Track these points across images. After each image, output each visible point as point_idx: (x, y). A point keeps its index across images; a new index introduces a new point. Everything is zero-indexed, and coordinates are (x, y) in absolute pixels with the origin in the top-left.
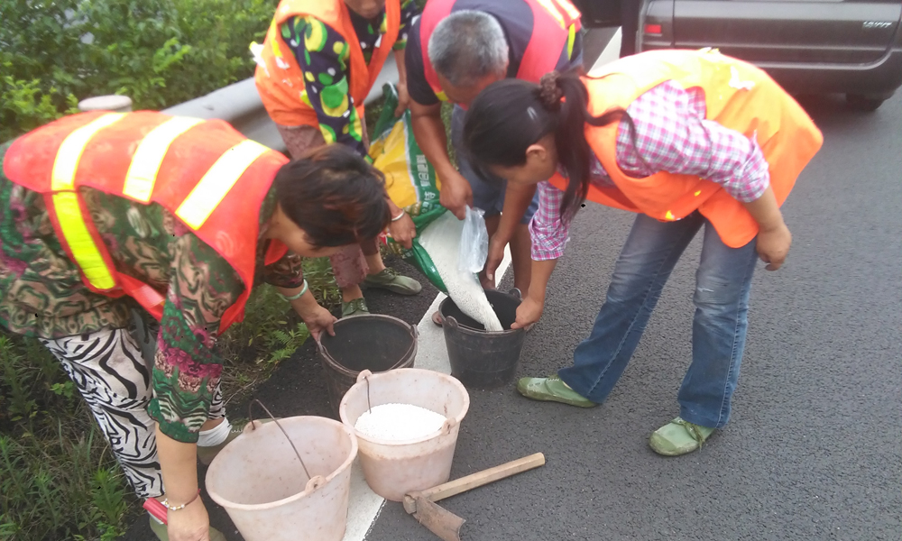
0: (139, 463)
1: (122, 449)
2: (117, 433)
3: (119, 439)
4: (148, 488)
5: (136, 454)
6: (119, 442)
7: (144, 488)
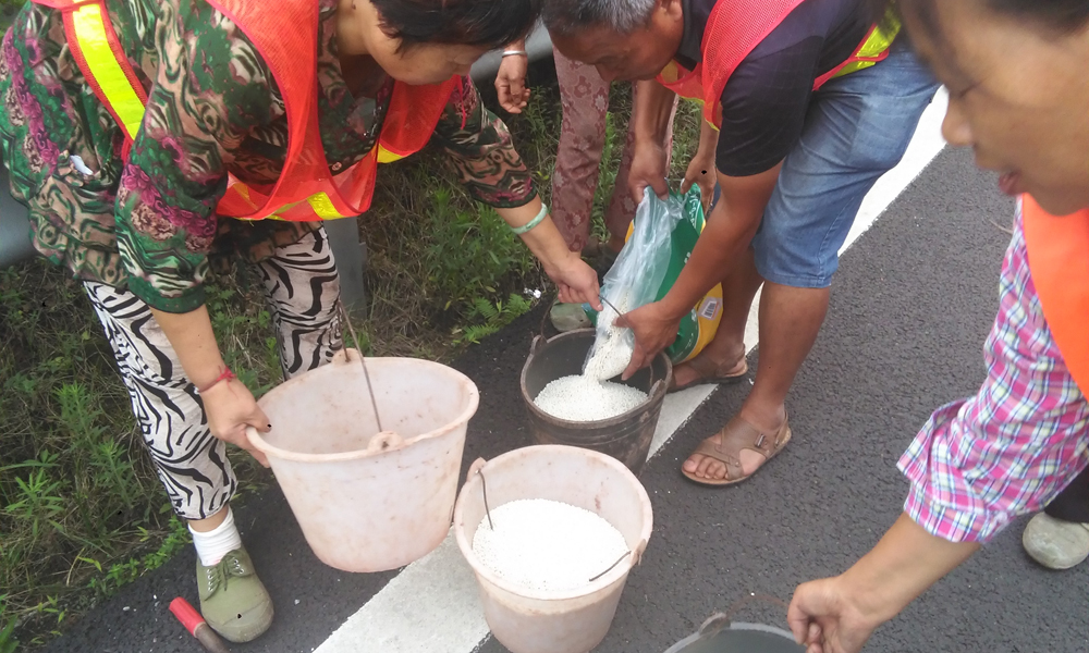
0: (172, 465)
1: (152, 442)
2: (147, 418)
3: (149, 426)
4: (184, 503)
5: (167, 452)
6: (149, 432)
7: (179, 503)
